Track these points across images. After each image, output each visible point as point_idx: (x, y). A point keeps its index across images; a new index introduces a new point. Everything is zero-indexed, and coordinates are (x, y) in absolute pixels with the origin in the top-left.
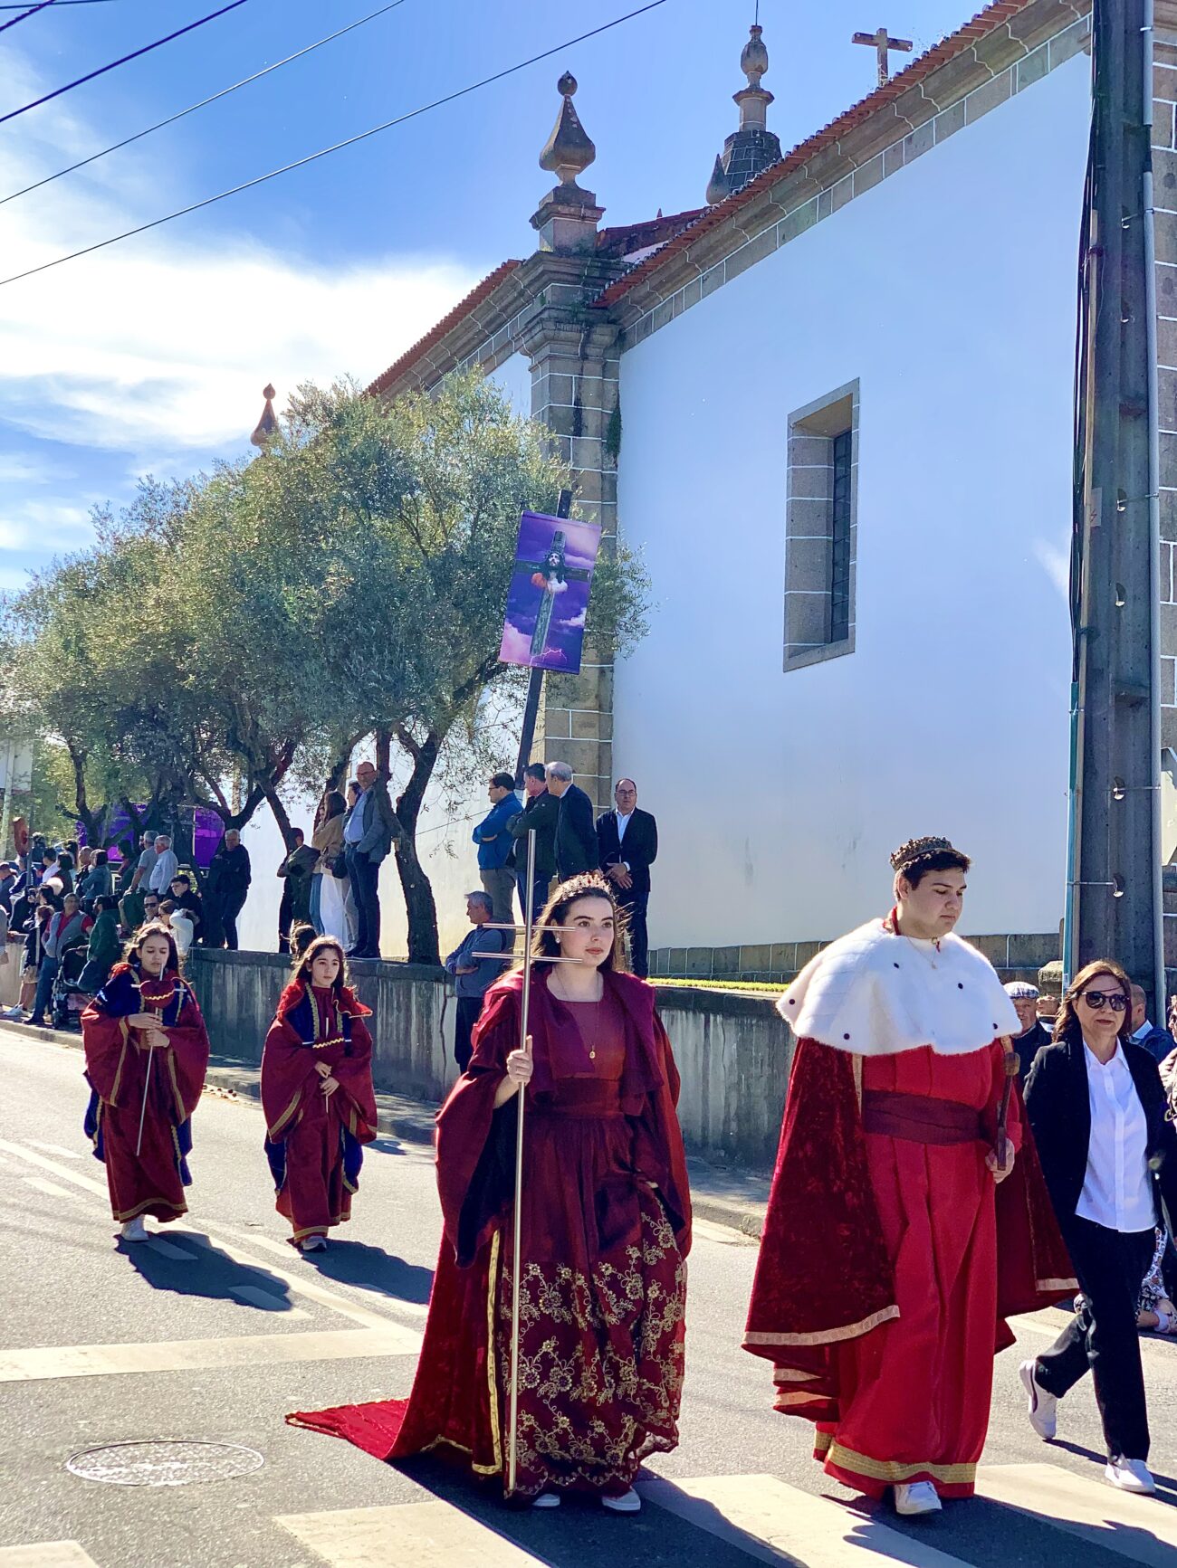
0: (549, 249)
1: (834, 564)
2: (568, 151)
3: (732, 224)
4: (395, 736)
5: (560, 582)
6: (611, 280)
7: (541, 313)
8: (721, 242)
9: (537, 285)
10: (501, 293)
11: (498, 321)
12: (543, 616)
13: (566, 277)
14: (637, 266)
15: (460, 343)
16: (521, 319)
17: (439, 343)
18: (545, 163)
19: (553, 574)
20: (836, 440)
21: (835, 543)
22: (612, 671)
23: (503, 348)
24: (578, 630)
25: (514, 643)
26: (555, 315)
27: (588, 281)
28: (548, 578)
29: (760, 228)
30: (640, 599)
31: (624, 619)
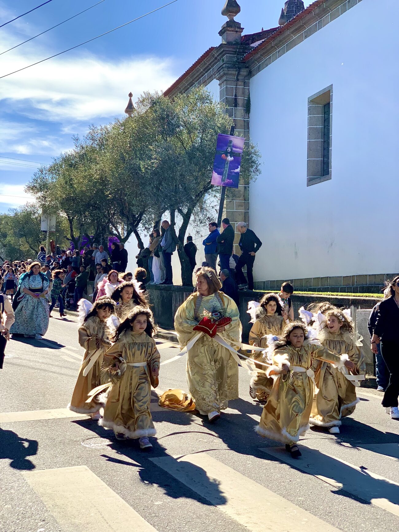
0: (224, 43)
1: (324, 149)
2: (231, 9)
3: (288, 32)
4: (176, 211)
5: (231, 157)
6: (246, 53)
7: (222, 65)
8: (284, 38)
9: (221, 55)
10: (209, 59)
11: (208, 68)
12: (226, 169)
13: (231, 52)
14: (255, 48)
15: (195, 76)
16: (216, 67)
17: (188, 76)
18: (224, 13)
19: (229, 155)
20: (325, 106)
21: (324, 142)
22: (249, 187)
23: (210, 77)
24: (238, 173)
25: (216, 178)
26: (228, 66)
27: (239, 53)
28: (227, 156)
29: (297, 34)
30: (257, 162)
31: (253, 169)
